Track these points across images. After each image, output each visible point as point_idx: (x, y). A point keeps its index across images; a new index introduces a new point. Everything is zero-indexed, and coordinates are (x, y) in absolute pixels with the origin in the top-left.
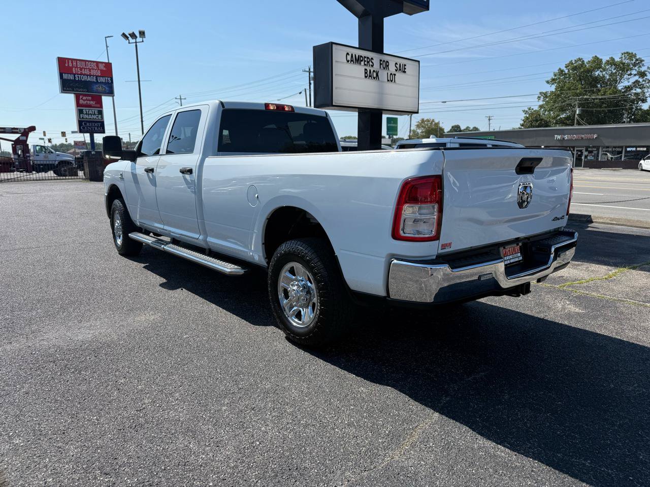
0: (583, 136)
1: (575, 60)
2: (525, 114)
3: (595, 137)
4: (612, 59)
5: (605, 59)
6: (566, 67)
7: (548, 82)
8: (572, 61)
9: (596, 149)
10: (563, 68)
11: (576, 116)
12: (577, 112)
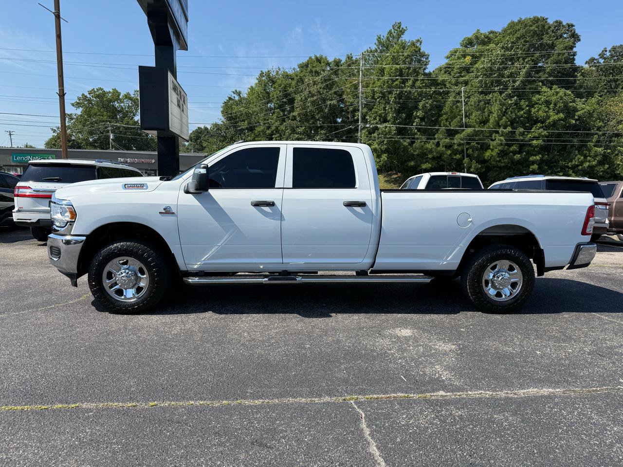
0: (143, 160)
1: (97, 89)
2: (54, 132)
3: (153, 162)
4: (128, 94)
5: (123, 93)
6: (89, 94)
7: (73, 105)
8: (94, 89)
9: (153, 172)
10: (87, 94)
11: (111, 140)
12: (111, 137)
